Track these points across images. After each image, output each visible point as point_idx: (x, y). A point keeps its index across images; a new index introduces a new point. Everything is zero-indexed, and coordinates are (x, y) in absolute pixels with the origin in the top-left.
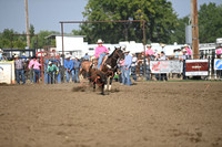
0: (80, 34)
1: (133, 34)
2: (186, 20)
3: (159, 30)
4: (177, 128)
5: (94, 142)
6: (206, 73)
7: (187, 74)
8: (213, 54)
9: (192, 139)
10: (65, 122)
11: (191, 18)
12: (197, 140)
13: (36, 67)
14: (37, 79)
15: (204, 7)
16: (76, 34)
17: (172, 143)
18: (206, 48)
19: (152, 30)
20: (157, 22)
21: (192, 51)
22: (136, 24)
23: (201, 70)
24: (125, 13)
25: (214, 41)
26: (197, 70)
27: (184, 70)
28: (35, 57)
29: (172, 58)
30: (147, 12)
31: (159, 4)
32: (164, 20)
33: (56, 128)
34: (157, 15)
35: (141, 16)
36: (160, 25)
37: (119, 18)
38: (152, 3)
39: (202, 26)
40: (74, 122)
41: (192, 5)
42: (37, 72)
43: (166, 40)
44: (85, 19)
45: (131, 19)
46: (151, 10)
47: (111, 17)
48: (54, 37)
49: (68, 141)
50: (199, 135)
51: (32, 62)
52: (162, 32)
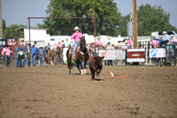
0: (44, 27)
1: (86, 28)
2: (128, 17)
3: (106, 25)
4: (121, 103)
5: (55, 114)
6: (143, 60)
7: (129, 60)
8: (149, 45)
9: (132, 112)
10: (31, 98)
11: (132, 17)
12: (136, 113)
13: (8, 54)
14: (8, 63)
15: (141, 7)
16: (41, 27)
17: (117, 115)
18: (143, 40)
19: (101, 25)
20: (105, 18)
21: (132, 43)
22: (89, 20)
23: (139, 57)
24: (79, 11)
25: (150, 35)
26: (136, 57)
27: (126, 57)
28: (7, 46)
29: (116, 48)
30: (97, 11)
31: (106, 4)
32: (110, 17)
33: (23, 103)
34: (105, 14)
35: (92, 14)
36: (107, 21)
37: (75, 15)
38: (101, 4)
39: (140, 23)
40: (38, 98)
41: (133, 6)
42: (8, 58)
43: (111, 33)
44: (48, 16)
45: (84, 16)
46: (100, 9)
47: (68, 14)
48: (22, 30)
49: (33, 114)
50: (137, 109)
51: (4, 49)
52: (109, 27)
